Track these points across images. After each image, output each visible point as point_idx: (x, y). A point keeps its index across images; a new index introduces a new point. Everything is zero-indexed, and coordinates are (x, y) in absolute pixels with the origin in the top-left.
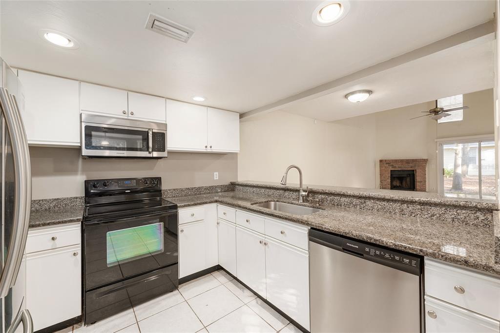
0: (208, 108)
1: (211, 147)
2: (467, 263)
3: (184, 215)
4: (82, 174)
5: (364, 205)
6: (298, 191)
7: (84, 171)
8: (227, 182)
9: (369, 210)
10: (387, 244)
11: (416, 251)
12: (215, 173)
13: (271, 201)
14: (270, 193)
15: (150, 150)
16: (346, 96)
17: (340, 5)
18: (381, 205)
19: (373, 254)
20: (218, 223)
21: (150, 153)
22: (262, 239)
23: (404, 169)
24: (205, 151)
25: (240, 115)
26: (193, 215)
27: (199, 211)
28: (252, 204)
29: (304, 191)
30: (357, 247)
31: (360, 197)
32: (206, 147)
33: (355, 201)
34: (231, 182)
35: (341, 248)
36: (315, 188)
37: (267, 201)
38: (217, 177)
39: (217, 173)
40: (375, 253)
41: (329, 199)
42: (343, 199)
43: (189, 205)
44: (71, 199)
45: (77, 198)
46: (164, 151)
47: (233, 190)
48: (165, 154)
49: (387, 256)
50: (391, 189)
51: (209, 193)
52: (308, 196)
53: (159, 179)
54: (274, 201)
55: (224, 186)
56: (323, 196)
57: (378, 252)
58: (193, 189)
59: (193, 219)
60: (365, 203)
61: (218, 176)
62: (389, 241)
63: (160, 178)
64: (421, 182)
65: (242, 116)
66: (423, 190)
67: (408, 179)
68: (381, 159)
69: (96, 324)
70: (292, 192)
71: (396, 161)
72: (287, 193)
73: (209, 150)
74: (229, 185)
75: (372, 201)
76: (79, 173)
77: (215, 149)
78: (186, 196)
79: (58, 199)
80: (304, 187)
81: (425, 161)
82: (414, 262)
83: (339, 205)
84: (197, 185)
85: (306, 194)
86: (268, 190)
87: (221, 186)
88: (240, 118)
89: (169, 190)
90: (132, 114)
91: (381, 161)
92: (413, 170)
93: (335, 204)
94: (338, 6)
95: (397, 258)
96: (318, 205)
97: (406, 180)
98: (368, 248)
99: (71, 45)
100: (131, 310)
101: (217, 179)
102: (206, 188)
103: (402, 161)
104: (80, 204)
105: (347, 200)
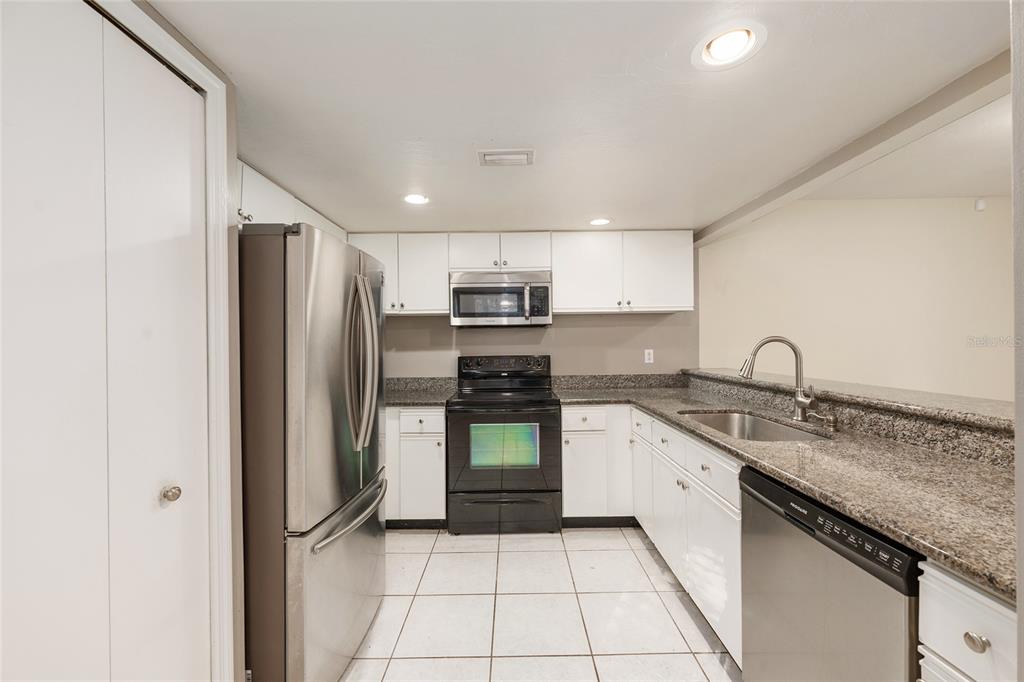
0: (625, 232)
1: (629, 303)
2: (992, 582)
3: (572, 417)
4: (456, 349)
5: (956, 442)
6: (791, 394)
7: (459, 345)
8: (672, 368)
9: (970, 457)
10: (851, 512)
11: (900, 536)
12: (647, 351)
13: (735, 412)
14: (748, 397)
15: (527, 314)
17: (748, 32)
18: (1003, 449)
19: (828, 531)
20: (631, 442)
21: (527, 319)
22: (682, 478)
24: (617, 311)
25: (694, 235)
26: (585, 420)
27: (597, 414)
28: (681, 413)
29: (807, 396)
30: (806, 512)
31: (943, 422)
32: (619, 304)
33: (931, 430)
34: (682, 370)
35: (782, 510)
36: (835, 391)
37: (725, 412)
38: (650, 359)
39: (651, 351)
40: (832, 529)
41: (866, 419)
42: (900, 423)
43: (578, 403)
44: (445, 379)
45: (450, 378)
46: (547, 315)
47: (685, 386)
48: (549, 320)
49: (852, 539)
51: (634, 387)
52: (812, 406)
53: (547, 359)
54: (742, 412)
55: (665, 376)
56: (853, 411)
57: (837, 529)
58: (602, 377)
59: (584, 426)
60: (957, 436)
61: (652, 356)
62: (855, 507)
63: (549, 357)
65: (698, 235)
69: (459, 537)
70: (788, 398)
72: (778, 400)
73: (625, 309)
74: (678, 375)
75: (979, 435)
76: (454, 346)
77: (639, 306)
78: (589, 388)
79: (434, 379)
80: (806, 385)
82: (897, 562)
83: (891, 436)
84: (612, 370)
85: (808, 401)
86: (744, 390)
87: (660, 375)
88: (695, 241)
89: (563, 377)
90: (505, 263)
93: (883, 433)
94: (745, 33)
95: (868, 547)
96: (832, 429)
98: (822, 516)
99: (427, 200)
100: (497, 536)
101: (652, 361)
102: (628, 379)
104: (454, 386)
105: (910, 425)
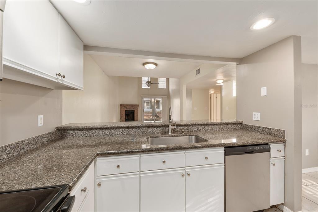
12: (39, 117)
16: (144, 64)
19: (257, 150)
22: (183, 172)
23: (131, 110)
25: (84, 47)
30: (251, 149)
31: (203, 125)
35: (244, 152)
39: (42, 116)
41: (185, 129)
47: (61, 137)
49: (262, 148)
50: (125, 121)
55: (50, 133)
61: (42, 120)
64: (136, 116)
66: (137, 120)
67: (131, 115)
68: (121, 104)
71: (128, 105)
74: (55, 131)
81: (138, 105)
91: (121, 105)
92: (133, 110)
97: (130, 115)
98: (255, 147)
101: (42, 125)
102: (29, 143)
103: (130, 105)
